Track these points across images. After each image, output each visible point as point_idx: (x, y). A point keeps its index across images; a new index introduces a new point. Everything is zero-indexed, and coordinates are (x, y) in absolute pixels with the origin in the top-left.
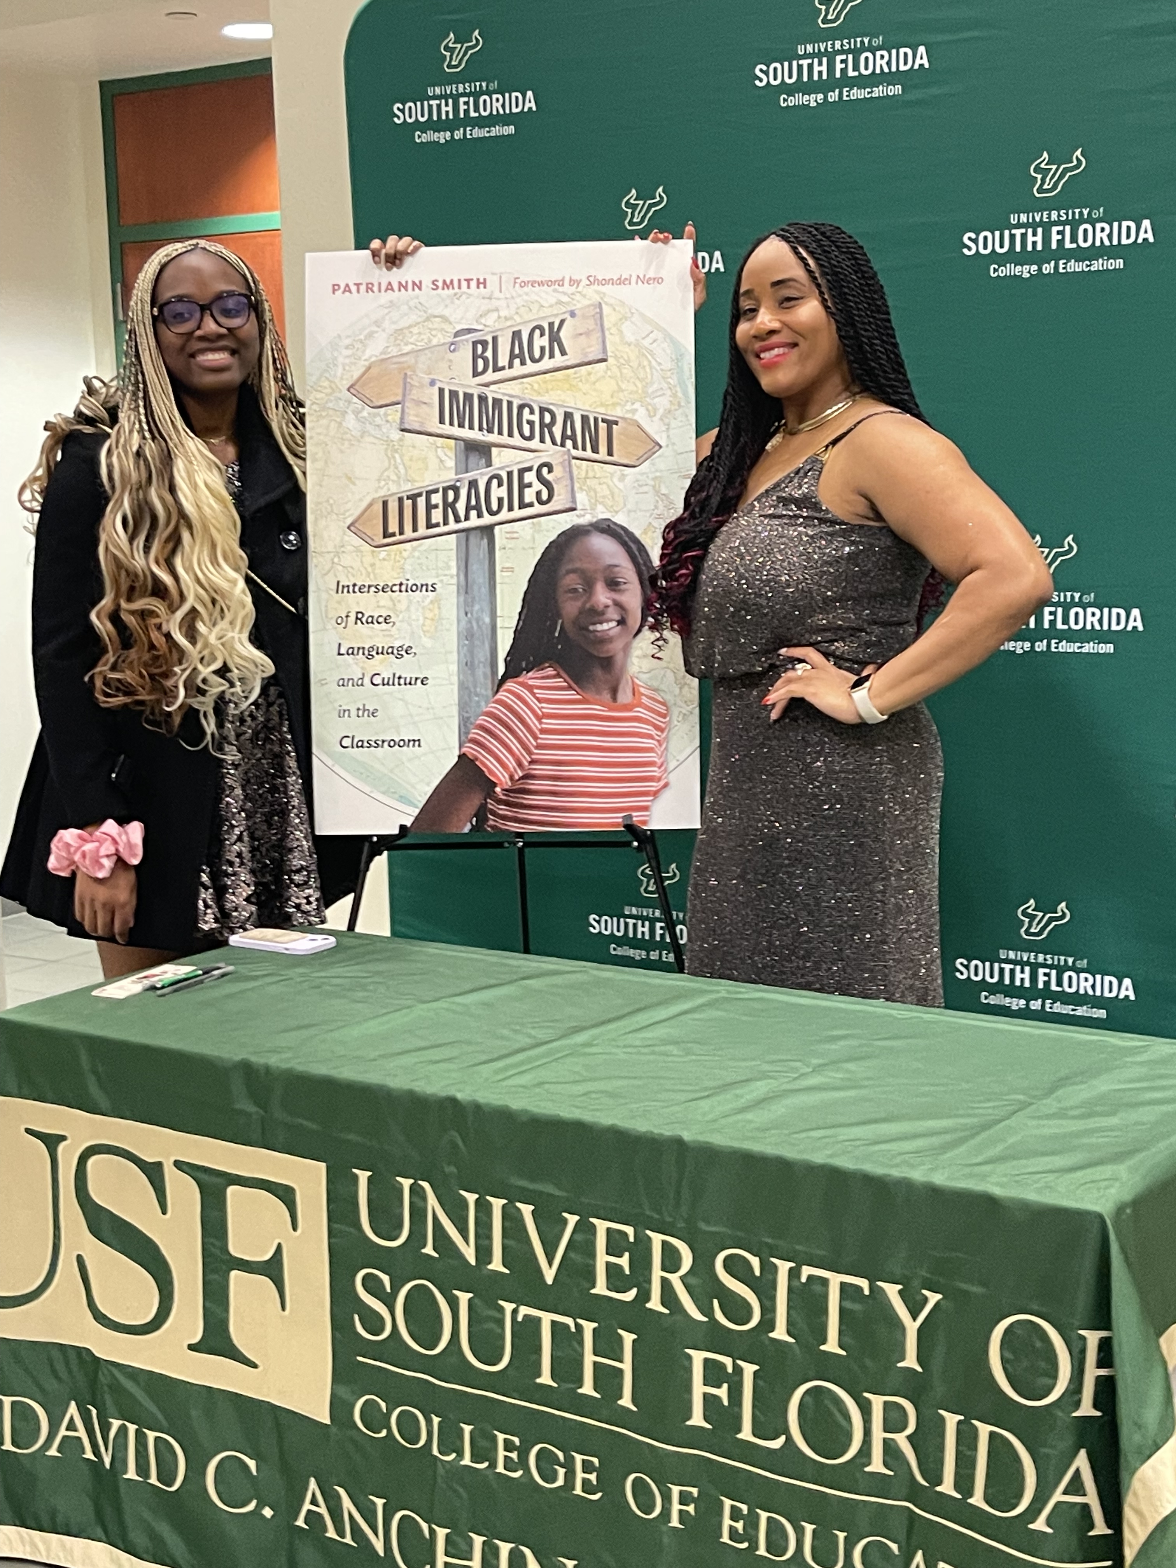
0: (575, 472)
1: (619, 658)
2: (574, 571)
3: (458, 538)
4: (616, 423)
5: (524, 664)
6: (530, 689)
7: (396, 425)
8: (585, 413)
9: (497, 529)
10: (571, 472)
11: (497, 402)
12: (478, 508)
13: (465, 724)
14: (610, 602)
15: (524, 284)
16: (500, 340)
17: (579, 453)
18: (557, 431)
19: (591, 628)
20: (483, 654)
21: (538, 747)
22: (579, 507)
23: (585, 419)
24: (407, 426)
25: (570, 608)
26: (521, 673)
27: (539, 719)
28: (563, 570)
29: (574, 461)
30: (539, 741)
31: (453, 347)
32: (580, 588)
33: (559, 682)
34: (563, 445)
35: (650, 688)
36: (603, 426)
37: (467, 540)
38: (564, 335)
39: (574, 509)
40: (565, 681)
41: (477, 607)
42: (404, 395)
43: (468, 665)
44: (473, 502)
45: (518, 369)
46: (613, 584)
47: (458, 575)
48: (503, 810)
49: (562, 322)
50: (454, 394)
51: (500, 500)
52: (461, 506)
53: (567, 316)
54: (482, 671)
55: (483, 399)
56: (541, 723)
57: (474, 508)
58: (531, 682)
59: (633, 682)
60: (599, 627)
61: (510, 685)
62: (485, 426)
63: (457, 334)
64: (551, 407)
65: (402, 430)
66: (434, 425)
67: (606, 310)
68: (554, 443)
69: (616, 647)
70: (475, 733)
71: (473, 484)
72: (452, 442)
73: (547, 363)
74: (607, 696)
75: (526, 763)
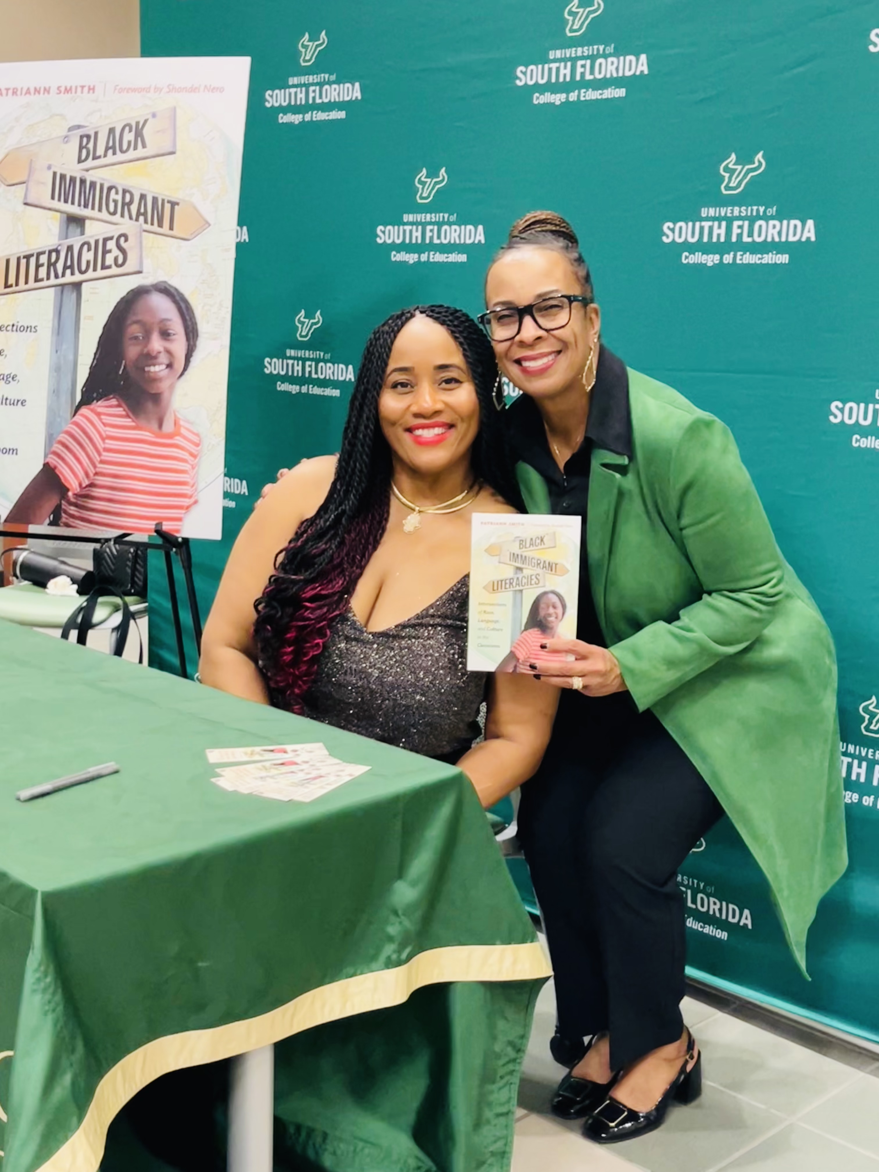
0: (144, 242)
1: (166, 395)
2: (137, 322)
3: (56, 292)
4: (178, 204)
5: (95, 395)
6: (98, 414)
7: (21, 200)
8: (156, 195)
9: (84, 286)
10: (141, 243)
11: (93, 184)
12: (71, 267)
13: (50, 438)
14: (161, 349)
15: (121, 91)
16: (99, 135)
17: (148, 227)
18: (134, 208)
19: (147, 369)
20: (66, 385)
21: (102, 462)
22: (145, 270)
23: (155, 200)
24: (29, 201)
25: (132, 351)
26: (93, 401)
27: (103, 439)
28: (129, 322)
29: (145, 234)
30: (103, 458)
31: (66, 139)
32: (140, 335)
33: (120, 411)
34: (137, 220)
35: (188, 421)
36: (168, 206)
37: (62, 292)
38: (147, 132)
39: (140, 272)
40: (124, 410)
41: (64, 347)
42: (29, 176)
43: (55, 392)
44: (69, 263)
45: (111, 158)
46: (165, 334)
47: (53, 320)
48: (72, 510)
49: (146, 121)
50: (63, 177)
51: (88, 262)
52: (60, 266)
53: (149, 116)
54: (65, 398)
55: (83, 181)
56: (104, 443)
57: (68, 268)
58: (100, 410)
59: (175, 416)
60: (152, 369)
61: (84, 410)
62: (82, 203)
63: (70, 129)
64: (131, 189)
65: (26, 204)
66: (47, 201)
67: (179, 112)
68: (131, 218)
69: (164, 386)
70: (57, 448)
71: (70, 248)
72: (58, 214)
73: (132, 154)
74: (155, 426)
75: (91, 475)
